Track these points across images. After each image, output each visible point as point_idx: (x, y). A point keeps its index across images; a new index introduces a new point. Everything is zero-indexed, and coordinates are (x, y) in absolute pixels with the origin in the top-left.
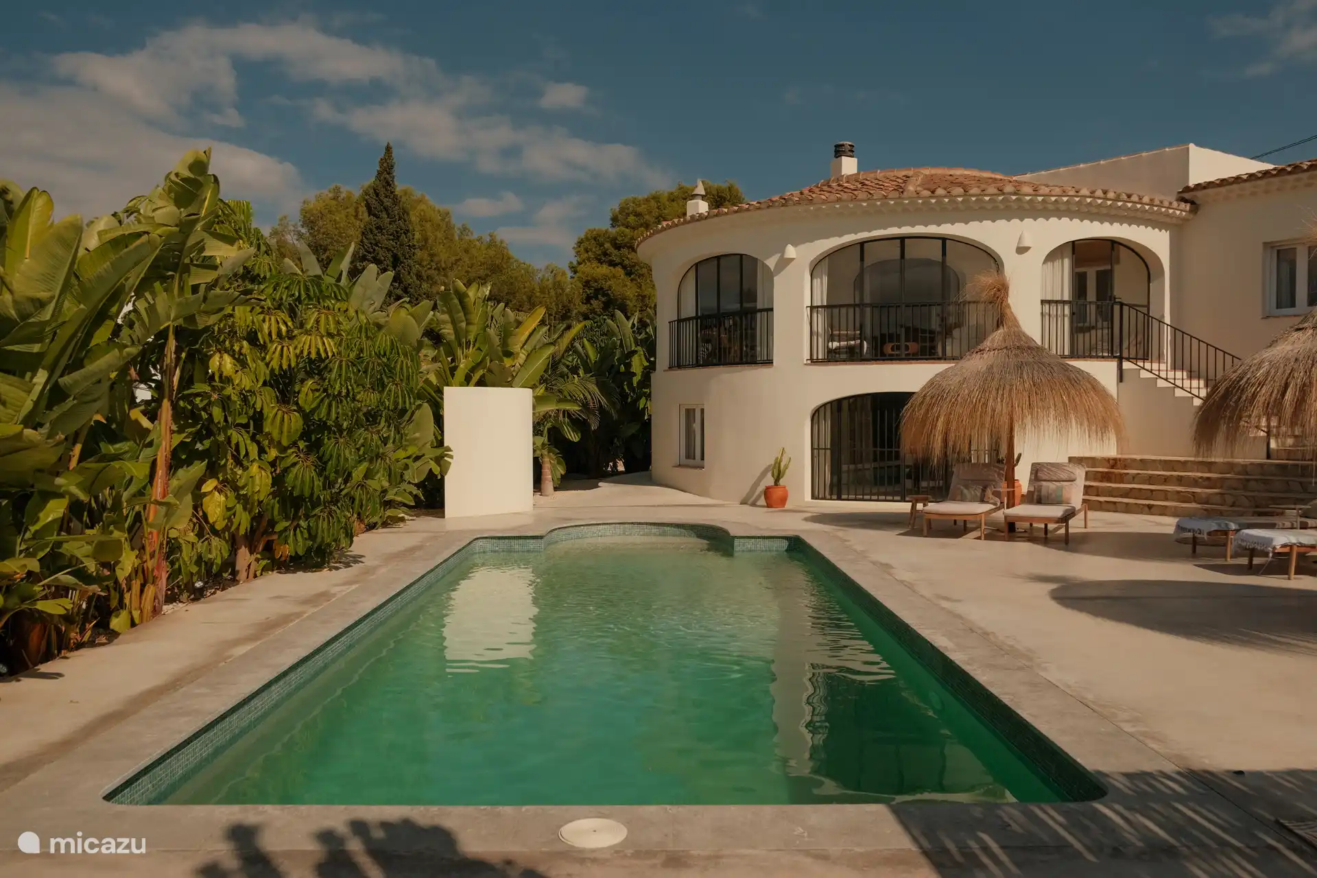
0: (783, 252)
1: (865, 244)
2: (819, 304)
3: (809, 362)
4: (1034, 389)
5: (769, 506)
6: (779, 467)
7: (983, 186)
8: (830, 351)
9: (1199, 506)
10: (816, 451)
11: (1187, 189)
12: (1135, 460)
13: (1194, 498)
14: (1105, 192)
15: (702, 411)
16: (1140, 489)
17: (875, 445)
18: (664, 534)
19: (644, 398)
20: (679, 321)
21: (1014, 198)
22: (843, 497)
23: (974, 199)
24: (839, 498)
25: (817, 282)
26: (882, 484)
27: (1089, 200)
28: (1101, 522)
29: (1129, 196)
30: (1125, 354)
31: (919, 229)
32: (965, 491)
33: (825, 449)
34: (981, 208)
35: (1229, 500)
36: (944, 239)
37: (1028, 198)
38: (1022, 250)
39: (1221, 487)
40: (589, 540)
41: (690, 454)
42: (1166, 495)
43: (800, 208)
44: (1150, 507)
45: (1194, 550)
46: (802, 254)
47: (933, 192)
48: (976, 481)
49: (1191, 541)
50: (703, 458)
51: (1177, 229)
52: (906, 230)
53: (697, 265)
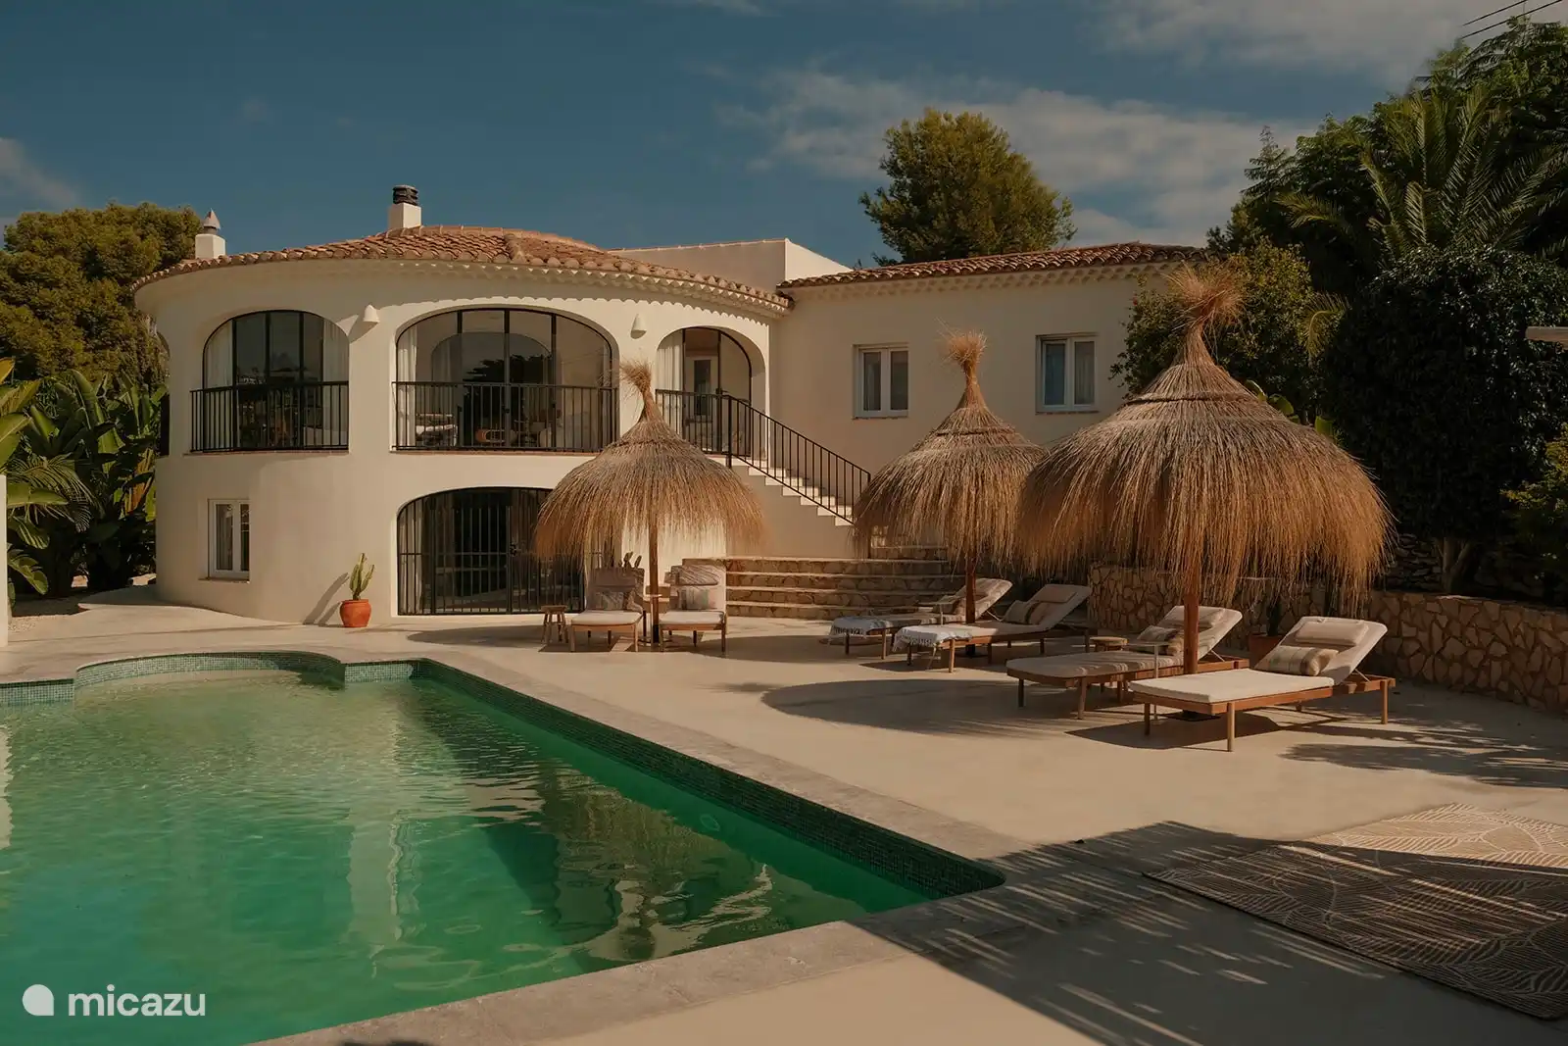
0: (362, 315)
1: (463, 313)
2: (407, 380)
3: (395, 449)
4: (687, 485)
5: (347, 625)
6: (359, 577)
7: (598, 260)
8: (418, 438)
9: (819, 606)
10: (404, 558)
11: (785, 284)
12: (750, 561)
13: (813, 599)
14: (717, 280)
15: (245, 508)
16: (761, 592)
17: (458, 549)
18: (231, 668)
19: (120, 489)
20: (205, 391)
21: (631, 276)
22: (438, 611)
23: (589, 273)
24: (433, 613)
25: (403, 353)
26: (467, 593)
27: (702, 286)
28: (741, 627)
29: (738, 287)
30: (734, 451)
31: (528, 301)
32: (605, 598)
33: (415, 554)
34: (595, 284)
35: (846, 600)
36: (554, 315)
37: (645, 278)
38: (637, 334)
39: (836, 587)
40: (126, 682)
41: (225, 562)
42: (786, 597)
43: (387, 263)
44: (773, 609)
45: (847, 651)
46: (386, 319)
47: (545, 261)
48: (618, 588)
49: (845, 642)
50: (245, 566)
51: (775, 324)
52: (512, 301)
53: (235, 320)
